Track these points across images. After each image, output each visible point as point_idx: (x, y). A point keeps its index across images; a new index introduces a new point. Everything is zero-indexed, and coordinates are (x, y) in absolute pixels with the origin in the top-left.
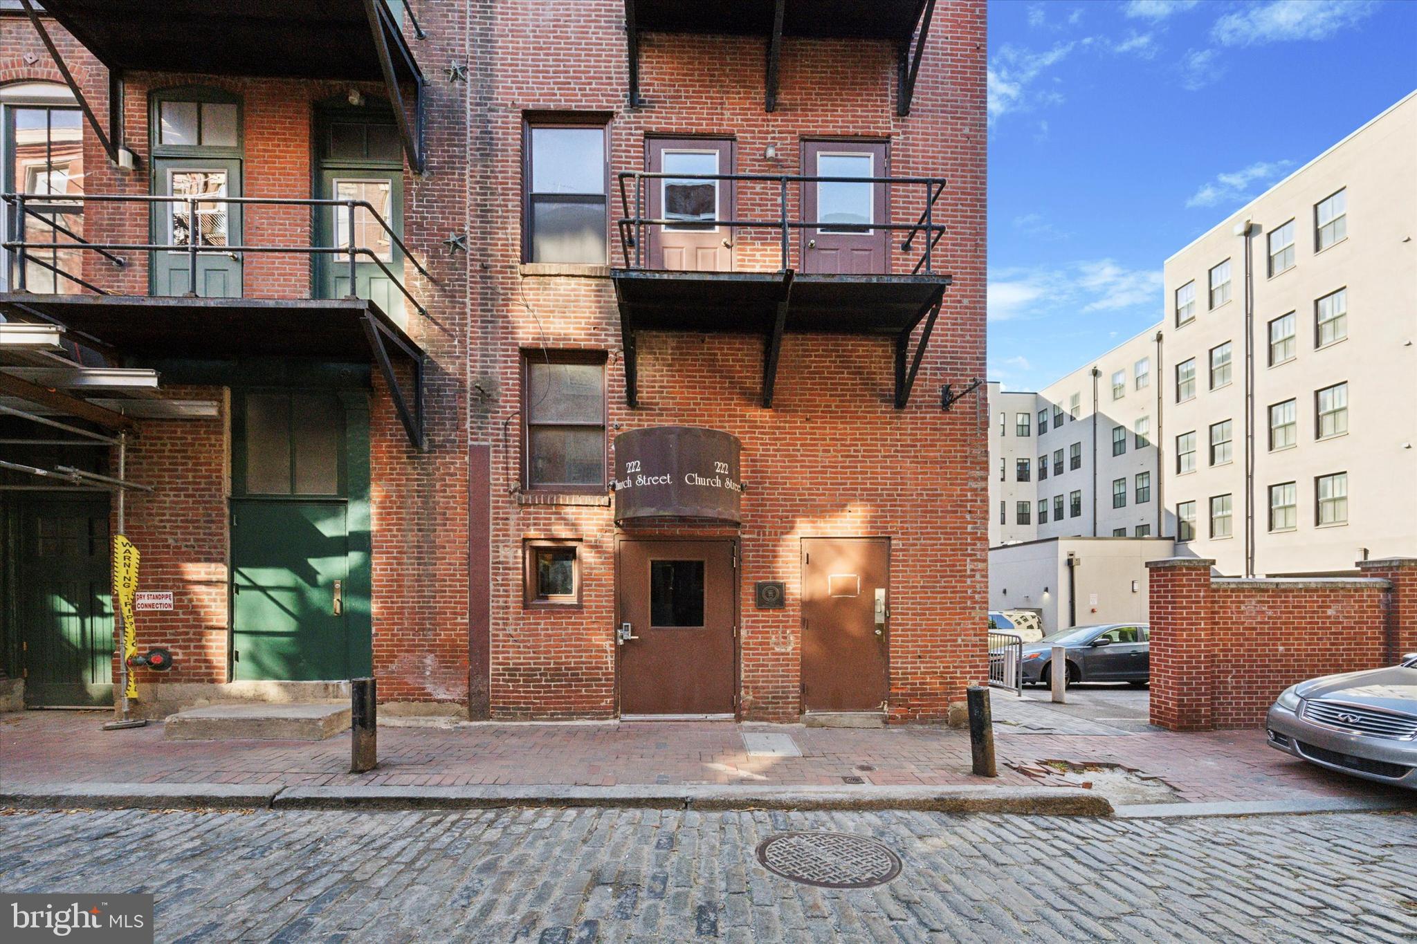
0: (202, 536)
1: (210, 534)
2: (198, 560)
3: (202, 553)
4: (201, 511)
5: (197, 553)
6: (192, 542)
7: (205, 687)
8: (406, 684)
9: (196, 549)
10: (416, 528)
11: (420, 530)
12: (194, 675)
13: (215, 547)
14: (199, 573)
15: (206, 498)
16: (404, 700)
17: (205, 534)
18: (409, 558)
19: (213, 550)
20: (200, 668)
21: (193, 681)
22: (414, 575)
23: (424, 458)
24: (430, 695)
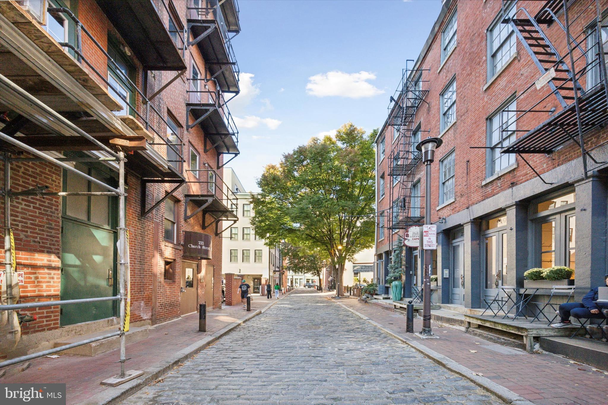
0: (45, 237)
1: (51, 236)
2: (42, 252)
3: (44, 247)
4: (45, 220)
5: (41, 247)
6: (38, 239)
7: (45, 334)
8: (135, 314)
9: (41, 244)
10: (140, 249)
11: (141, 250)
12: (39, 327)
13: (54, 245)
14: (43, 260)
15: (49, 213)
16: (135, 321)
17: (47, 236)
18: (137, 261)
19: (52, 247)
20: (43, 322)
21: (38, 331)
22: (138, 269)
23: (142, 221)
24: (142, 318)
